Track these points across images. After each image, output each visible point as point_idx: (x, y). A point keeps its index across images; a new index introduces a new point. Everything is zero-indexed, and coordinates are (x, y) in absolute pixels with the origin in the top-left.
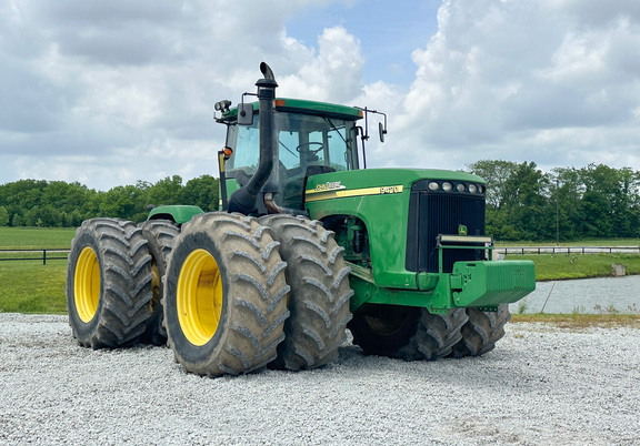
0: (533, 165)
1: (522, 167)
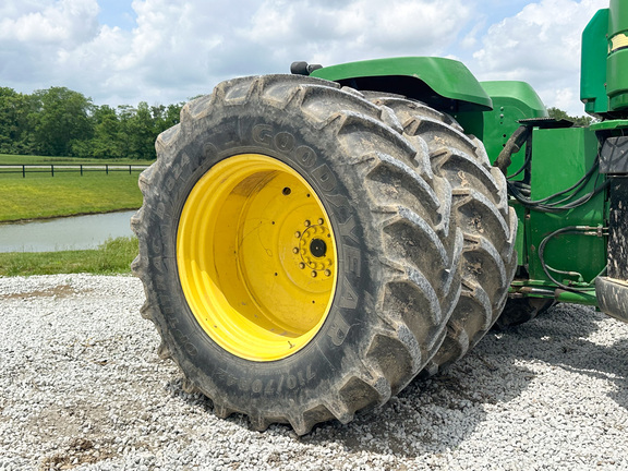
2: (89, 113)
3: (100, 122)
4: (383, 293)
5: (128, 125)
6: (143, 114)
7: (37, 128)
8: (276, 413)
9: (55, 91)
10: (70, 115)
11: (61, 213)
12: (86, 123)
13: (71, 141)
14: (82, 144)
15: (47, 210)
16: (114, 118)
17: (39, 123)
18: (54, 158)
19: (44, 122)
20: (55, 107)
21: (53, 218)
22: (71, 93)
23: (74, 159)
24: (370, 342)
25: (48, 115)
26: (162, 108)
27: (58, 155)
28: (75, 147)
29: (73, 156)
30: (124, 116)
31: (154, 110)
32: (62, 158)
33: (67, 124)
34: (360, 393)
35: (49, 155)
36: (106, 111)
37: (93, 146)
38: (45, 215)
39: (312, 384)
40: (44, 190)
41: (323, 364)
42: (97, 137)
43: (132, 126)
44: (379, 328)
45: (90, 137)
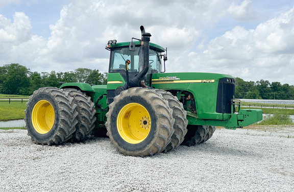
0: (98, 71)
1: (94, 71)
2: (28, 75)
3: (33, 79)
4: (60, 121)
5: (45, 81)
6: (53, 76)
7: (4, 82)
8: (45, 142)
9: (13, 65)
10: (19, 76)
11: (12, 118)
12: (26, 79)
13: (19, 88)
14: (24, 89)
15: (6, 117)
16: (39, 78)
17: (5, 79)
18: (11, 95)
19: (8, 79)
20: (13, 73)
21: (9, 120)
22: (21, 66)
23: (19, 96)
24: (58, 129)
25: (10, 76)
26: (62, 73)
27: (12, 94)
28: (21, 91)
29: (20, 94)
30: (44, 77)
31: (58, 74)
32: (14, 95)
33: (18, 80)
34: (57, 137)
35: (8, 94)
36: (36, 74)
37: (29, 90)
38: (5, 119)
39: (50, 136)
40: (5, 109)
41: (52, 133)
42: (31, 86)
43: (47, 82)
44: (59, 126)
45: (28, 86)
